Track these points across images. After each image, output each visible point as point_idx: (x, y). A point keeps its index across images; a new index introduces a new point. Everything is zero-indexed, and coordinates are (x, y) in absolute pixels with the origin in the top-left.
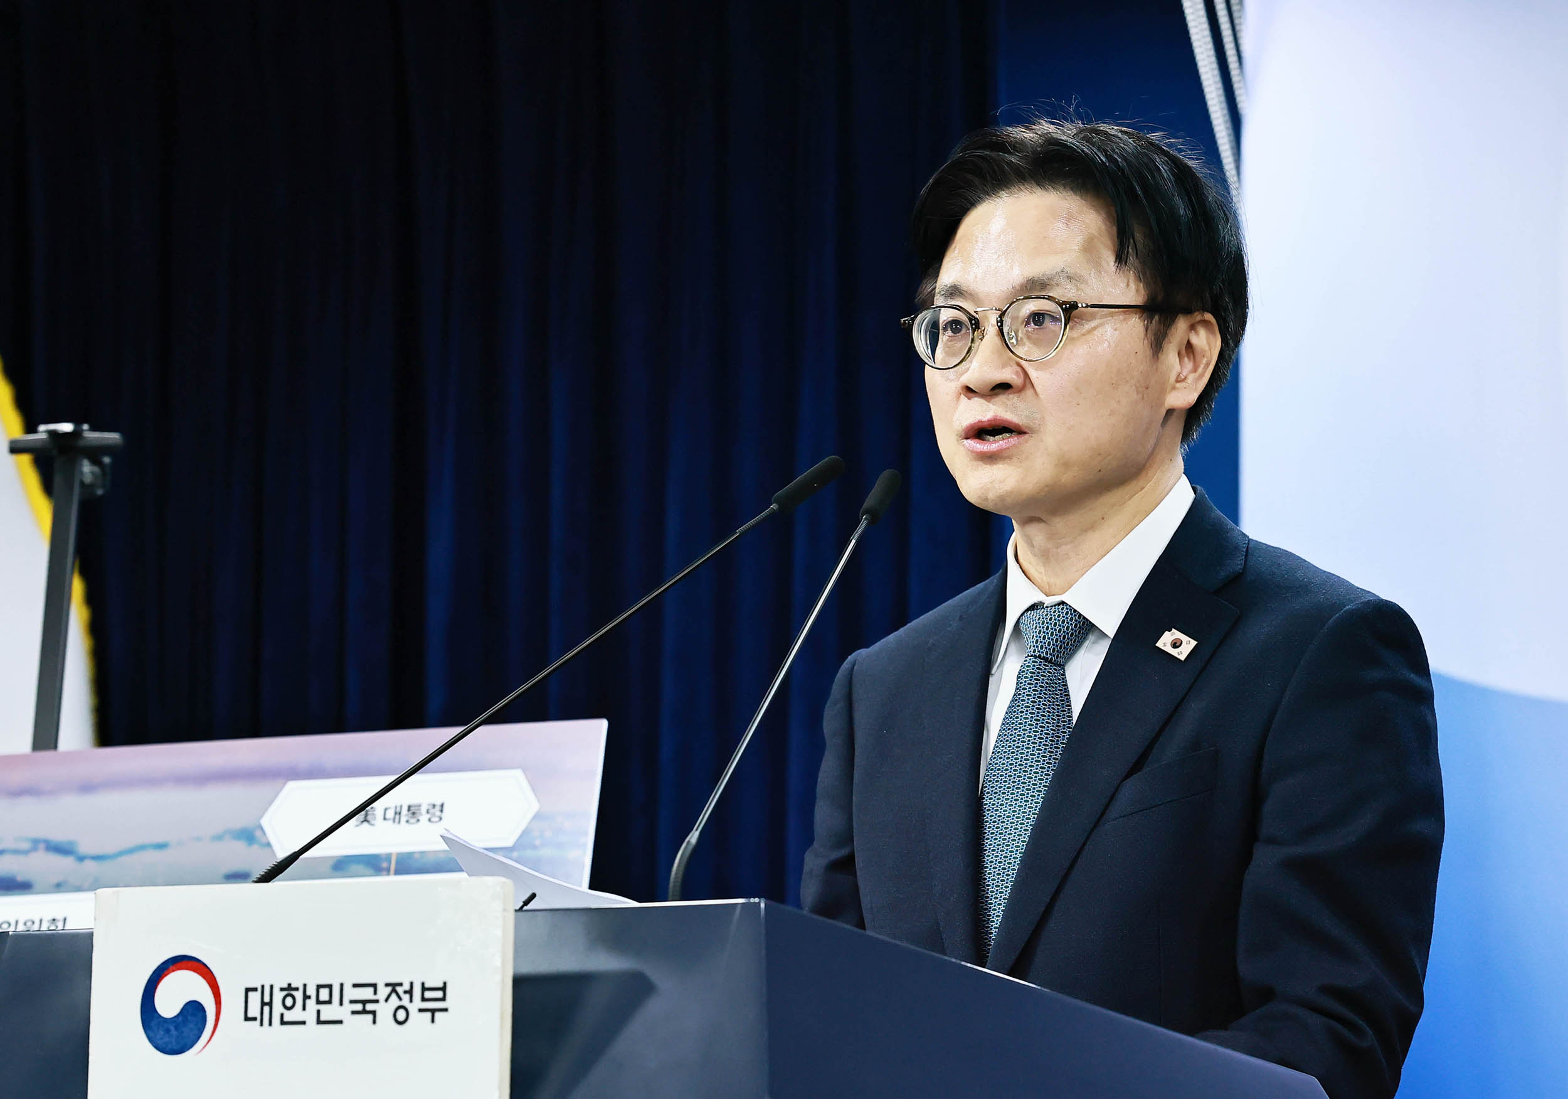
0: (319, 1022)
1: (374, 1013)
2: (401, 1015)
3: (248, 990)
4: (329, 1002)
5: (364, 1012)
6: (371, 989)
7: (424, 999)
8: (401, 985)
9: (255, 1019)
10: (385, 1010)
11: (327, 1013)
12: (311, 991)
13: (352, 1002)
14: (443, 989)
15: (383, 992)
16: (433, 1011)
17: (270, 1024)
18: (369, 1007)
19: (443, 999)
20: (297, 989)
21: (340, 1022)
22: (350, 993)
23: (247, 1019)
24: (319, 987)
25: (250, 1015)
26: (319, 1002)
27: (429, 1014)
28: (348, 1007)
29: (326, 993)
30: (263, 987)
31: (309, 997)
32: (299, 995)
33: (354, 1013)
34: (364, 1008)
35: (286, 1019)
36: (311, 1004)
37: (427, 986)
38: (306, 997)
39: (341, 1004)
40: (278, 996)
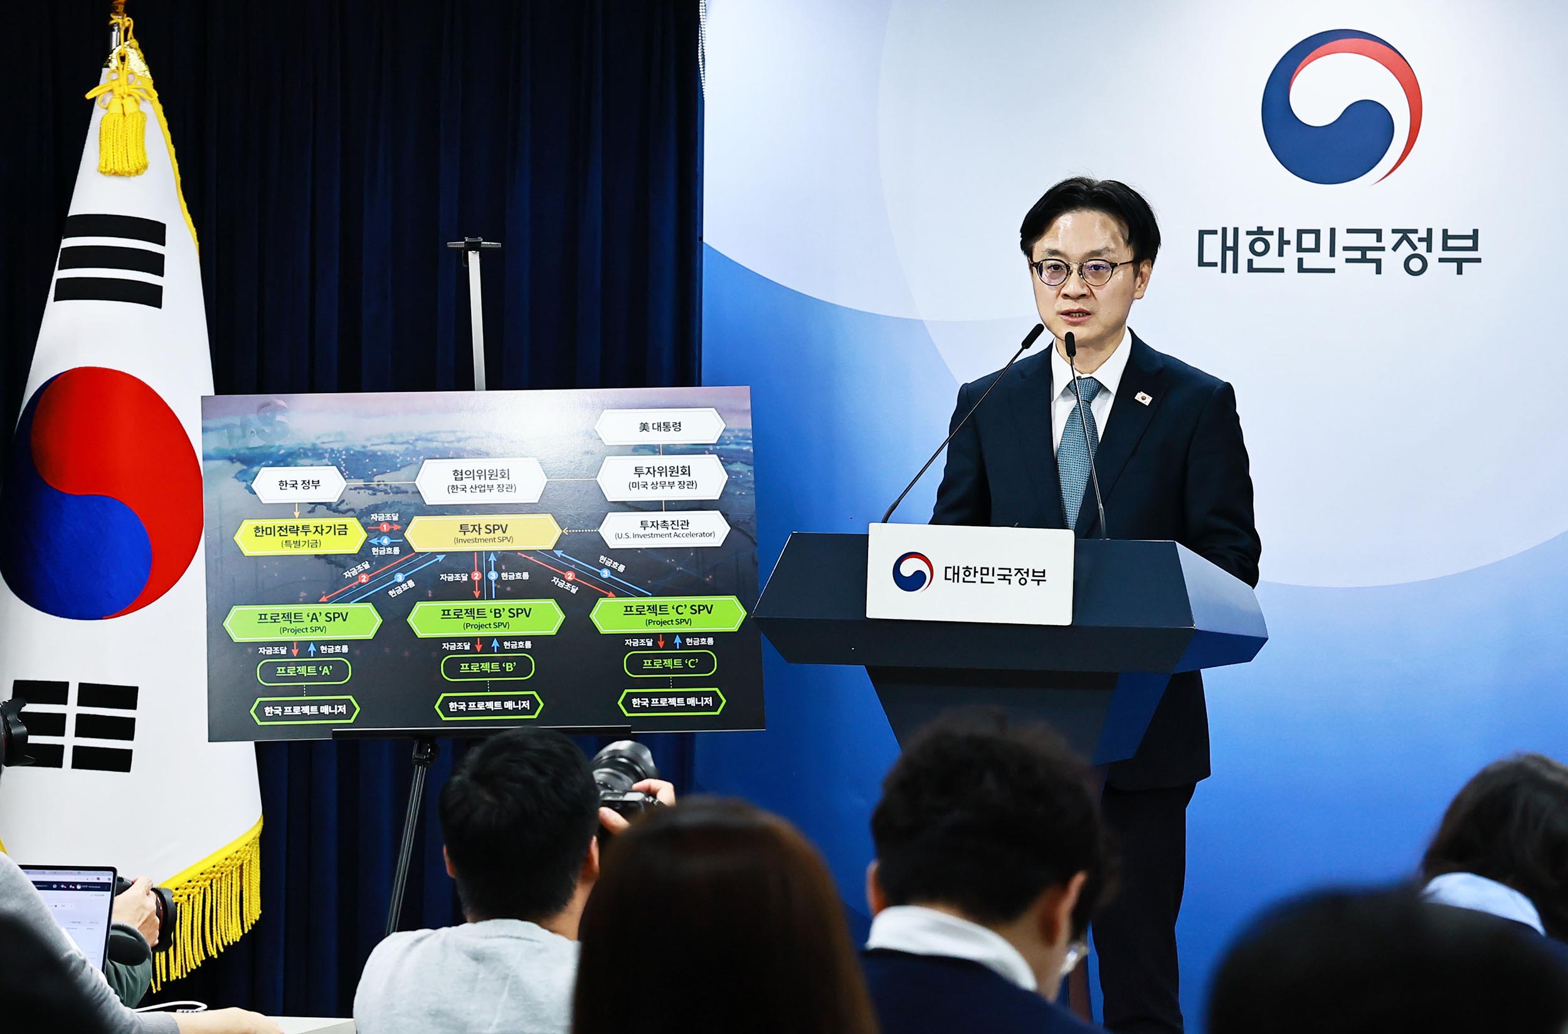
0: (982, 582)
1: (1009, 580)
2: (1023, 581)
4: (988, 574)
6: (1008, 571)
7: (1034, 576)
9: (950, 579)
10: (1015, 580)
11: (985, 579)
12: (978, 570)
13: (998, 575)
14: (1044, 572)
15: (1014, 572)
17: (958, 581)
18: (1007, 577)
19: (1044, 576)
20: (971, 569)
21: (993, 583)
22: (997, 572)
23: (946, 579)
24: (982, 568)
25: (948, 577)
27: (1037, 582)
28: (996, 577)
29: (985, 571)
31: (977, 572)
32: (972, 571)
34: (1004, 578)
35: (966, 580)
36: (978, 575)
38: (975, 572)
39: (993, 575)
40: (962, 571)
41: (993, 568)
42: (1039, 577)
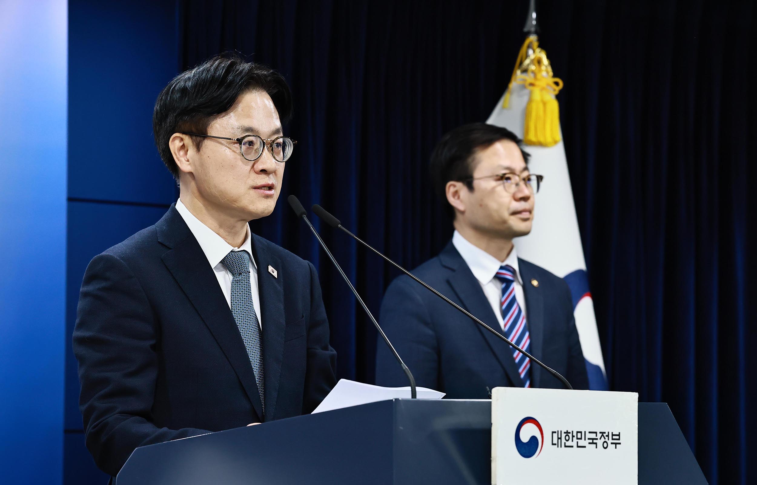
0: (578, 447)
1: (596, 443)
2: (605, 445)
3: (553, 432)
5: (593, 443)
6: (595, 434)
7: (613, 439)
8: (605, 433)
9: (555, 444)
12: (575, 434)
13: (589, 439)
14: (619, 435)
15: (599, 435)
16: (616, 444)
17: (561, 447)
18: (595, 441)
19: (619, 439)
20: (570, 433)
21: (585, 447)
24: (577, 432)
26: (577, 439)
27: (614, 445)
30: (558, 431)
31: (574, 436)
32: (570, 435)
33: (590, 443)
34: (593, 442)
35: (566, 445)
37: (614, 434)
38: (573, 436)
39: (585, 440)
40: (564, 435)
41: (585, 432)
42: (616, 439)
